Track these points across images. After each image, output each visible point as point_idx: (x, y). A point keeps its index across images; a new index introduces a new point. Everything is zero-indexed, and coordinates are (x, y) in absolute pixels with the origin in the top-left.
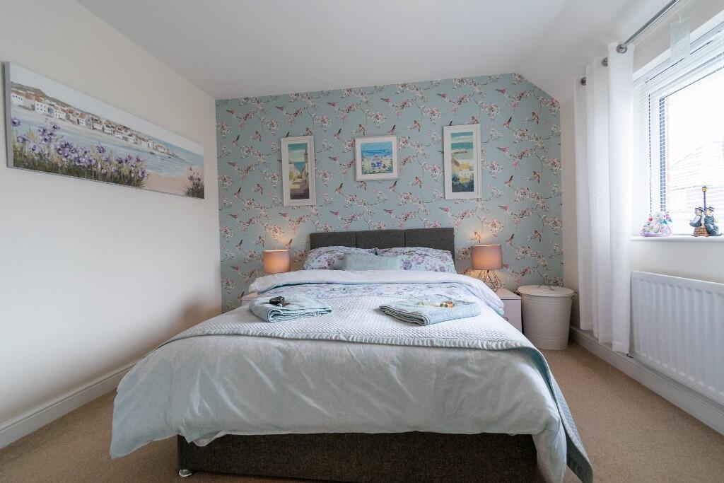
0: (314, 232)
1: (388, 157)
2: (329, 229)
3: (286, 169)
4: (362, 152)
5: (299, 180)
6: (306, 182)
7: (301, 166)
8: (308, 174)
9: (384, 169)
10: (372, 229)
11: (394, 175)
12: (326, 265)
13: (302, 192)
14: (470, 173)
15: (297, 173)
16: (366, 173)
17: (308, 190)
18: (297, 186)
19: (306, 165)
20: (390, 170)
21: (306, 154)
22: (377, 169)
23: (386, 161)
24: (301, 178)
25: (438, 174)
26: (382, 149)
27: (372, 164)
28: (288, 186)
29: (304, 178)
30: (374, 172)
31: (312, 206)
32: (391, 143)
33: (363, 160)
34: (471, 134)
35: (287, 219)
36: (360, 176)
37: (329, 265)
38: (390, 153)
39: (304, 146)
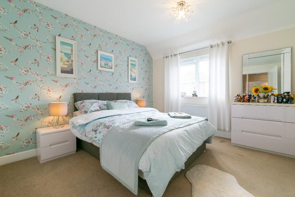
0: (76, 92)
1: (111, 62)
2: (84, 91)
3: (59, 55)
4: (101, 57)
5: (67, 63)
6: (71, 65)
7: (68, 56)
8: (73, 61)
9: (109, 67)
10: (103, 92)
11: (112, 70)
12: (99, 108)
13: (69, 70)
14: (135, 74)
15: (65, 59)
16: (102, 67)
17: (72, 70)
18: (66, 66)
19: (72, 55)
20: (111, 68)
21: (72, 50)
22: (106, 66)
23: (110, 64)
24: (68, 62)
25: (127, 73)
26: (109, 58)
27: (105, 64)
28: (60, 65)
29: (70, 62)
30: (105, 68)
31: (74, 78)
32: (112, 57)
33: (101, 61)
34: (135, 61)
35: (58, 84)
36: (100, 68)
37: (100, 108)
38: (111, 61)
39: (71, 45)
